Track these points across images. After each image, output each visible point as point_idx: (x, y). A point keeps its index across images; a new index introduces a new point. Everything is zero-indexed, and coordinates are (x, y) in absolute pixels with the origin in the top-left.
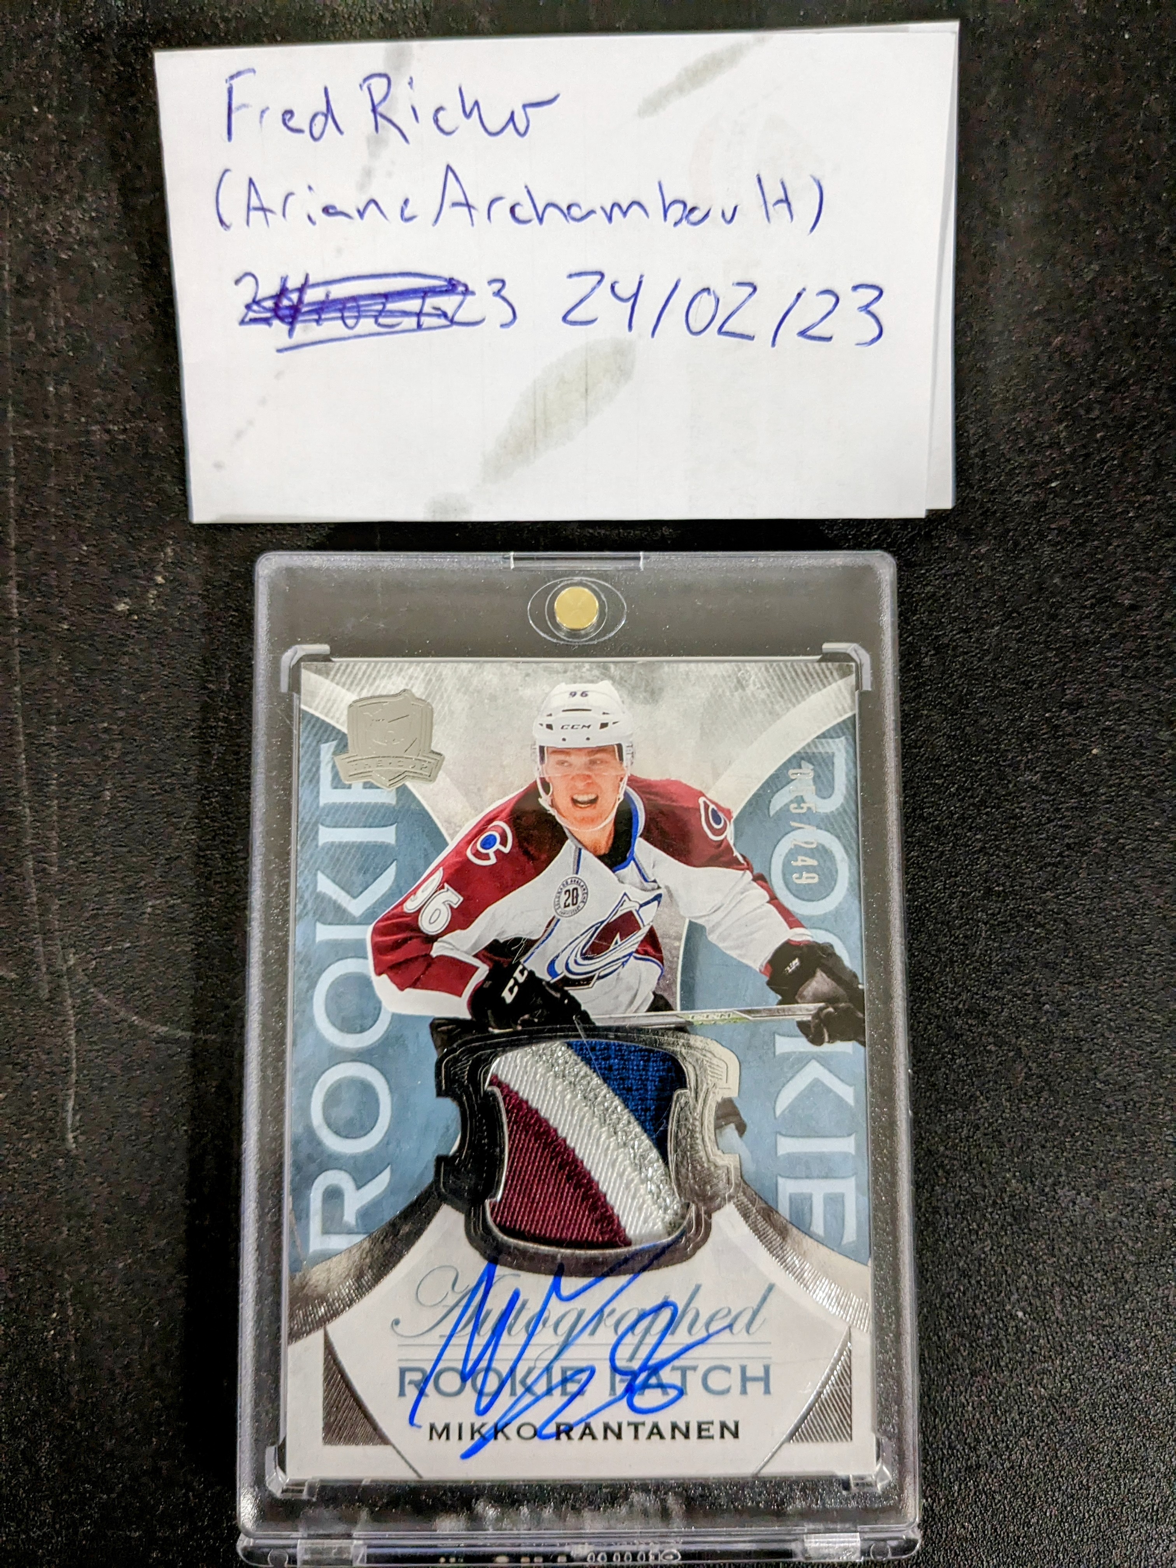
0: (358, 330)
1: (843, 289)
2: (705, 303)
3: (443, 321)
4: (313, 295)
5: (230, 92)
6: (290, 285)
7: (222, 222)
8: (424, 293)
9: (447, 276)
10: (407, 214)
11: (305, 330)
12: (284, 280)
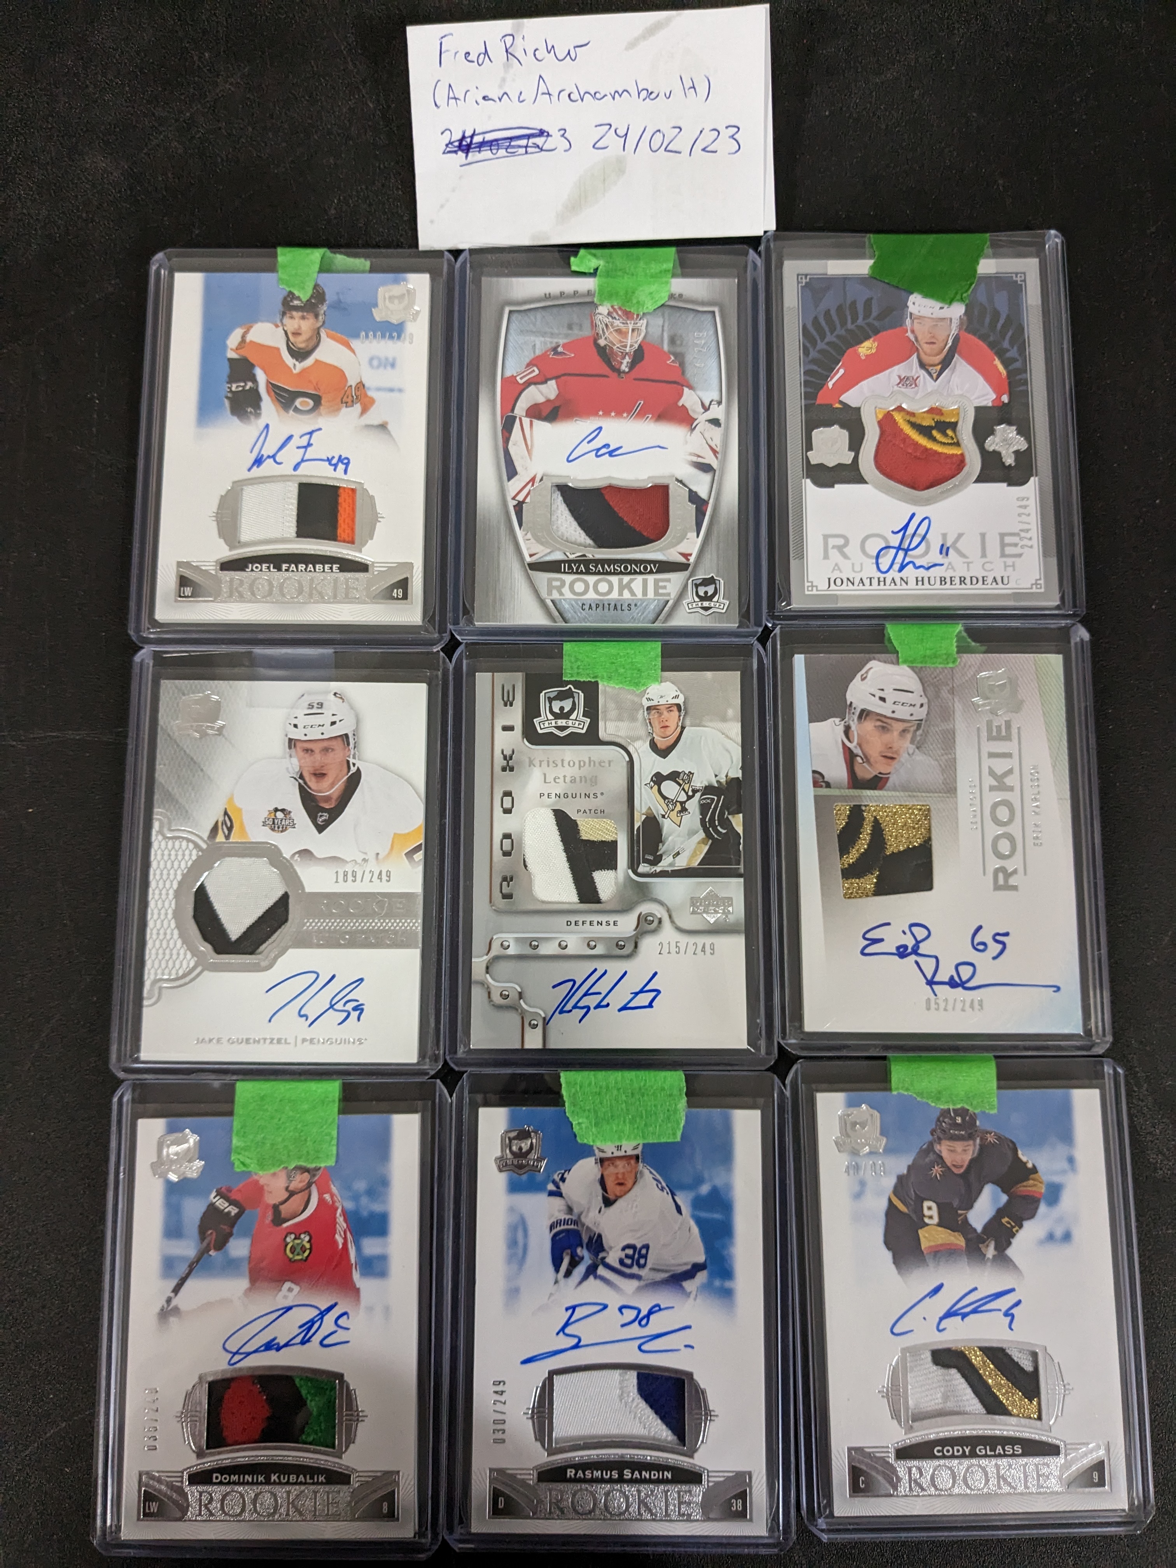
0: (497, 156)
1: (722, 129)
2: (659, 136)
3: (537, 150)
4: (477, 139)
5: (441, 44)
7: (436, 105)
8: (529, 137)
9: (539, 128)
10: (521, 99)
11: (473, 156)
12: (464, 133)
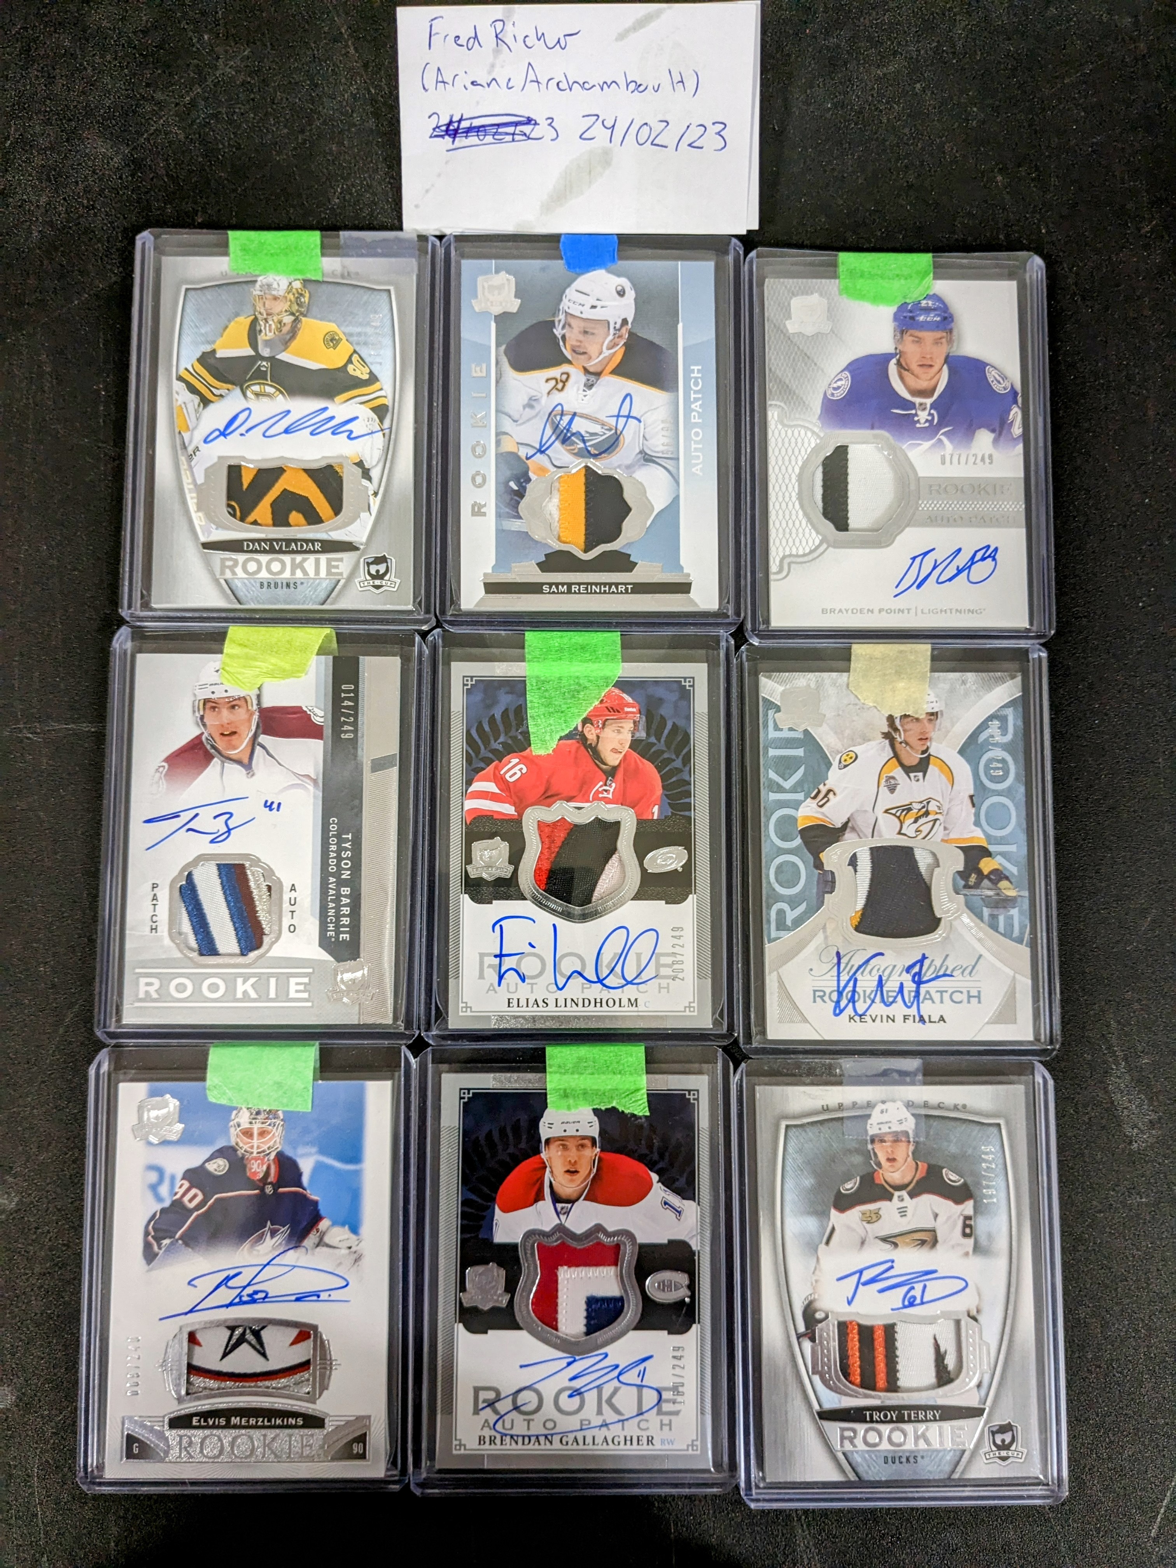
1: (708, 125)
2: (646, 129)
3: (524, 138)
4: (465, 124)
5: (431, 26)
6: (454, 119)
7: (424, 88)
8: (516, 124)
10: (510, 86)
11: (460, 141)
12: (452, 117)
